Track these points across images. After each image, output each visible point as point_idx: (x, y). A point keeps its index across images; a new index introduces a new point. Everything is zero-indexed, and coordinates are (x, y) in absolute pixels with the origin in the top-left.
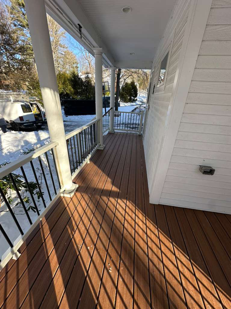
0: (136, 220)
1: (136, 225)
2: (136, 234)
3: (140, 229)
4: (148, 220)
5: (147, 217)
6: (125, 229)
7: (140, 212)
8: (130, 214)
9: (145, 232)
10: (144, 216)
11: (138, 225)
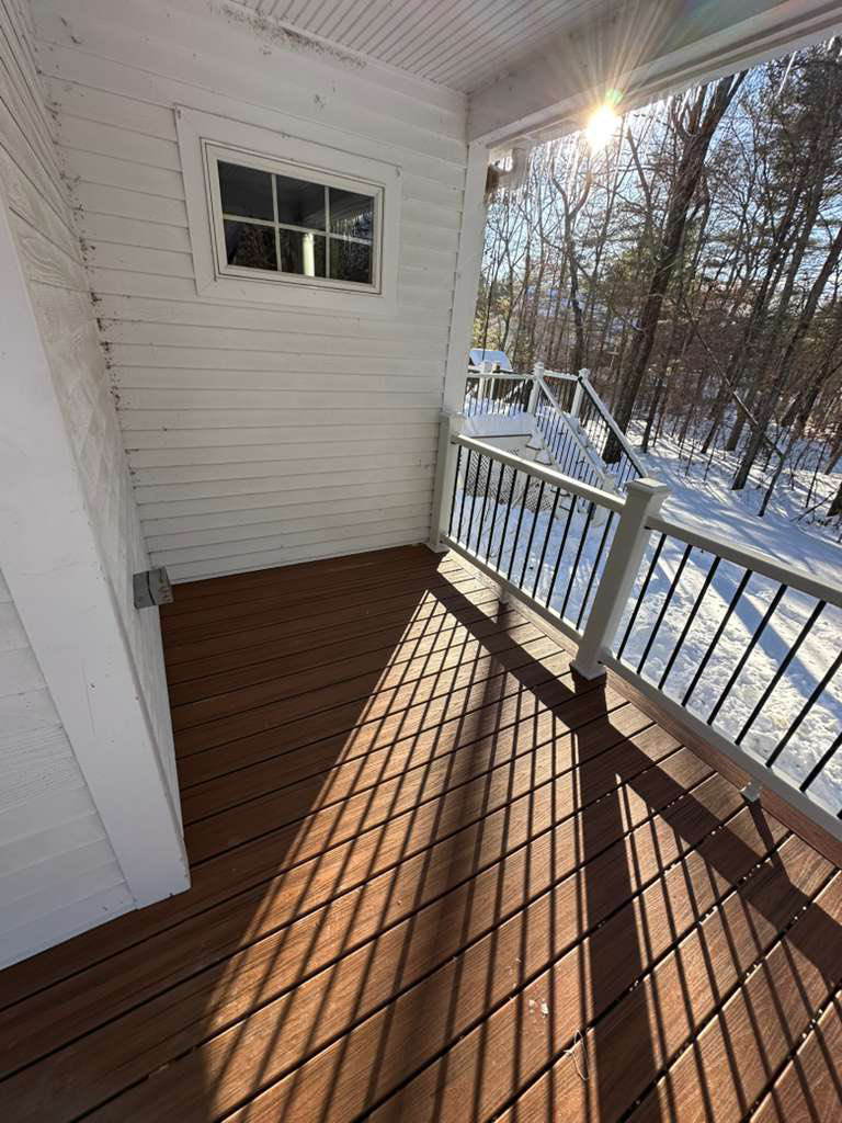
0: (322, 900)
1: (343, 887)
2: (376, 870)
3: (350, 867)
4: (295, 856)
5: (284, 866)
6: (388, 922)
7: (271, 902)
8: (302, 947)
9: (353, 845)
10: (282, 881)
11: (338, 882)
